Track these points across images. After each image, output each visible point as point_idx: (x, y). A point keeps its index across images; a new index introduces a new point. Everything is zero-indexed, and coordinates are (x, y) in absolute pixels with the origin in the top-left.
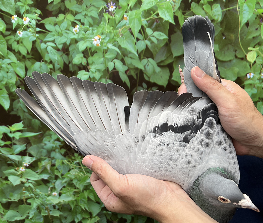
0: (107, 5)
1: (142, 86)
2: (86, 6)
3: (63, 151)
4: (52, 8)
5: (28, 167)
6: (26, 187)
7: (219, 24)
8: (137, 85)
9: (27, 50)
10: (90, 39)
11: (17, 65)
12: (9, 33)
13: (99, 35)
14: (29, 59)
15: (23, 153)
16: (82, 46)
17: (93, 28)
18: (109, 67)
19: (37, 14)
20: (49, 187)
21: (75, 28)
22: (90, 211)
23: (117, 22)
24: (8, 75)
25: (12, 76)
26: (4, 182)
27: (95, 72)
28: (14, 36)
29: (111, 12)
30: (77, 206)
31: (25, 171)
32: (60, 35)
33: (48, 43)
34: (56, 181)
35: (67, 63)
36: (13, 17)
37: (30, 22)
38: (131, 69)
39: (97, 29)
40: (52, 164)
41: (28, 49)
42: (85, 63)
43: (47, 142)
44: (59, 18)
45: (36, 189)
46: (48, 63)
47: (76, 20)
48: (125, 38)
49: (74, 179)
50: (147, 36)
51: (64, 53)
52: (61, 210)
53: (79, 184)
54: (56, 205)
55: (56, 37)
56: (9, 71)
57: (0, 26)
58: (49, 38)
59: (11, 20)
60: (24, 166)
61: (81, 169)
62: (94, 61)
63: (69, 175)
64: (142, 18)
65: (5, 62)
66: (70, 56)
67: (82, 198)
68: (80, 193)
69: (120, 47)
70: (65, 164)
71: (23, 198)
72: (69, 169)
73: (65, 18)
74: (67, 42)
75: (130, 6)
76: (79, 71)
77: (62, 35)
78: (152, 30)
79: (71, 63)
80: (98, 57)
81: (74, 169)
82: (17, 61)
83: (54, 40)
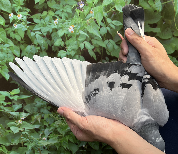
0: (78, 3)
1: (105, 59)
2: (63, 5)
3: (49, 108)
4: (38, 7)
5: (24, 120)
6: (23, 135)
7: (160, 14)
8: (102, 58)
9: (21, 37)
10: (66, 28)
11: (14, 48)
12: (7, 26)
13: (73, 25)
14: (22, 43)
15: (20, 111)
16: (61, 33)
17: (68, 20)
18: (81, 47)
19: (27, 12)
20: (40, 134)
21: (55, 21)
22: (71, 150)
23: (85, 15)
24: (7, 56)
25: (11, 56)
26: (7, 131)
27: (71, 51)
28: (12, 28)
29: (81, 8)
30: (61, 147)
31: (22, 123)
32: (45, 26)
33: (36, 32)
34: (45, 130)
35: (51, 46)
36: (10, 14)
37: (22, 18)
38: (97, 47)
39: (72, 21)
40: (42, 117)
42: (63, 45)
43: (37, 102)
44: (43, 14)
45: (30, 136)
46: (37, 46)
48: (91, 26)
49: (58, 127)
50: (108, 24)
51: (48, 38)
52: (49, 150)
53: (62, 131)
54: (45, 147)
55: (41, 28)
56: (8, 52)
57: (2, 22)
58: (37, 28)
59: (8, 17)
60: (21, 120)
61: (63, 120)
62: (70, 43)
63: (54, 125)
64: (103, 11)
65: (5, 46)
66: (52, 41)
67: (65, 141)
68: (62, 137)
69: (88, 33)
70: (51, 117)
71: (21, 142)
72: (54, 121)
73: (47, 14)
74: (50, 31)
75: (94, 3)
76: (60, 50)
77: (46, 26)
78: (111, 19)
79: (53, 45)
80: (72, 40)
81: (57, 120)
82: (14, 45)
83: (41, 29)
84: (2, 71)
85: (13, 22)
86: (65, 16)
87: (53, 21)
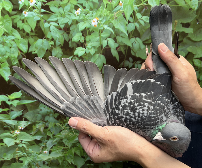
1: (129, 60)
3: (56, 115)
5: (23, 130)
6: (19, 148)
7: (195, 12)
8: (125, 59)
9: (31, 28)
10: (89, 21)
11: (21, 42)
13: (97, 17)
14: (32, 36)
15: (19, 119)
16: (82, 26)
17: (93, 12)
18: (103, 45)
20: (41, 147)
21: (77, 11)
22: (76, 165)
23: (113, 7)
24: (10, 50)
25: (14, 51)
27: (91, 48)
28: (20, 16)
30: (65, 161)
31: (19, 134)
32: (63, 16)
33: (51, 23)
34: (47, 141)
35: (67, 41)
37: (36, 4)
38: (121, 46)
39: (96, 12)
40: (46, 126)
42: (83, 41)
43: (42, 108)
45: (28, 149)
46: (50, 40)
48: (118, 21)
49: (64, 138)
50: (137, 19)
51: (65, 32)
52: (50, 165)
53: (68, 142)
54: (45, 161)
56: (12, 46)
57: (7, 7)
58: (53, 18)
60: (19, 129)
61: (71, 130)
62: (91, 39)
63: (59, 135)
64: (134, 4)
65: (9, 38)
66: (70, 35)
67: (70, 154)
68: (68, 150)
69: (113, 28)
70: (57, 126)
71: (15, 157)
72: (60, 130)
73: (69, 2)
74: (69, 23)
76: (77, 47)
78: (141, 14)
79: (71, 40)
80: (94, 36)
81: (64, 130)
82: (20, 37)
83: (57, 20)
84: (1, 69)
86: (89, 5)
87: (74, 11)
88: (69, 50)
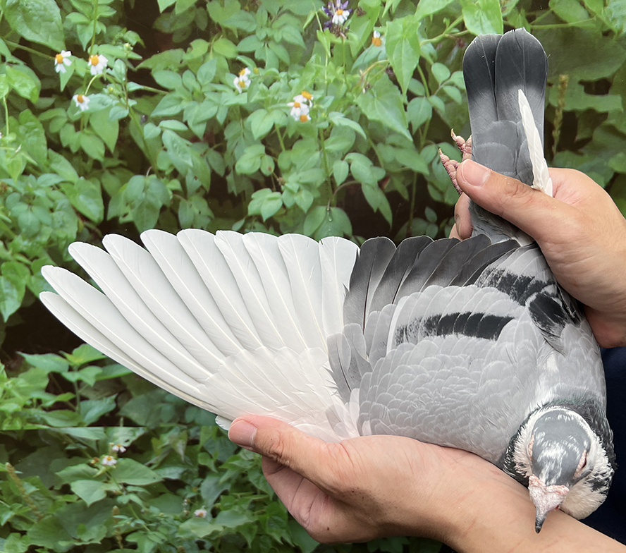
0: (326, 7)
1: (425, 218)
2: (269, 14)
4: (172, 25)
5: (125, 452)
6: (120, 506)
8: (412, 215)
9: (105, 145)
10: (282, 105)
11: (79, 189)
12: (49, 101)
13: (306, 90)
14: (110, 169)
15: (108, 421)
16: (260, 124)
17: (289, 74)
18: (336, 176)
19: (127, 45)
20: (184, 498)
21: (238, 76)
22: (297, 544)
23: (354, 53)
24: (53, 219)
25: (65, 219)
26: (60, 498)
27: (299, 190)
28: (66, 110)
29: (338, 25)
30: (262, 537)
31: (115, 465)
32: (198, 97)
33: (163, 123)
34: (202, 482)
35: (222, 173)
36: (57, 55)
37: (108, 67)
38: (395, 174)
39: (301, 75)
40: (191, 438)
41: (107, 142)
42: (270, 169)
44: (193, 52)
45: (148, 507)
46: (167, 178)
47: (240, 54)
48: (377, 95)
49: (251, 469)
50: (436, 84)
51: (211, 146)
52: (219, 551)
54: (204, 540)
55: (185, 104)
56: (56, 207)
57: (24, 85)
58: (166, 107)
59: (53, 66)
60: (113, 453)
62: (294, 162)
63: (236, 463)
64: (419, 36)
65: (42, 183)
66: (227, 155)
67: (275, 515)
68: (267, 503)
69: (363, 120)
70: (224, 437)
71: (114, 533)
72: (236, 448)
73: (209, 51)
74: (218, 117)
75: (387, 6)
76: (256, 190)
77: (202, 97)
78: (449, 67)
79: (232, 171)
82: (77, 177)
83: (182, 112)
84: (33, 278)
85: (71, 87)
86: (277, 56)
87: (229, 77)
88: (229, 202)
